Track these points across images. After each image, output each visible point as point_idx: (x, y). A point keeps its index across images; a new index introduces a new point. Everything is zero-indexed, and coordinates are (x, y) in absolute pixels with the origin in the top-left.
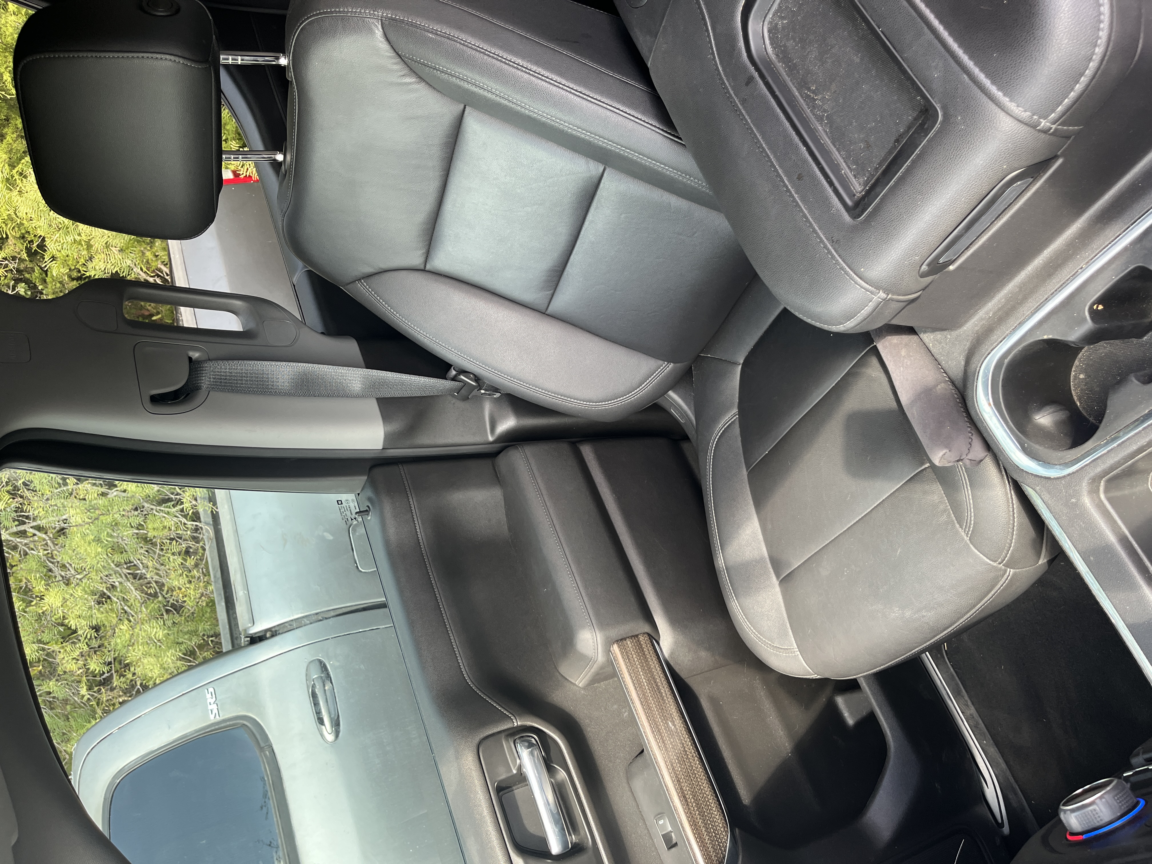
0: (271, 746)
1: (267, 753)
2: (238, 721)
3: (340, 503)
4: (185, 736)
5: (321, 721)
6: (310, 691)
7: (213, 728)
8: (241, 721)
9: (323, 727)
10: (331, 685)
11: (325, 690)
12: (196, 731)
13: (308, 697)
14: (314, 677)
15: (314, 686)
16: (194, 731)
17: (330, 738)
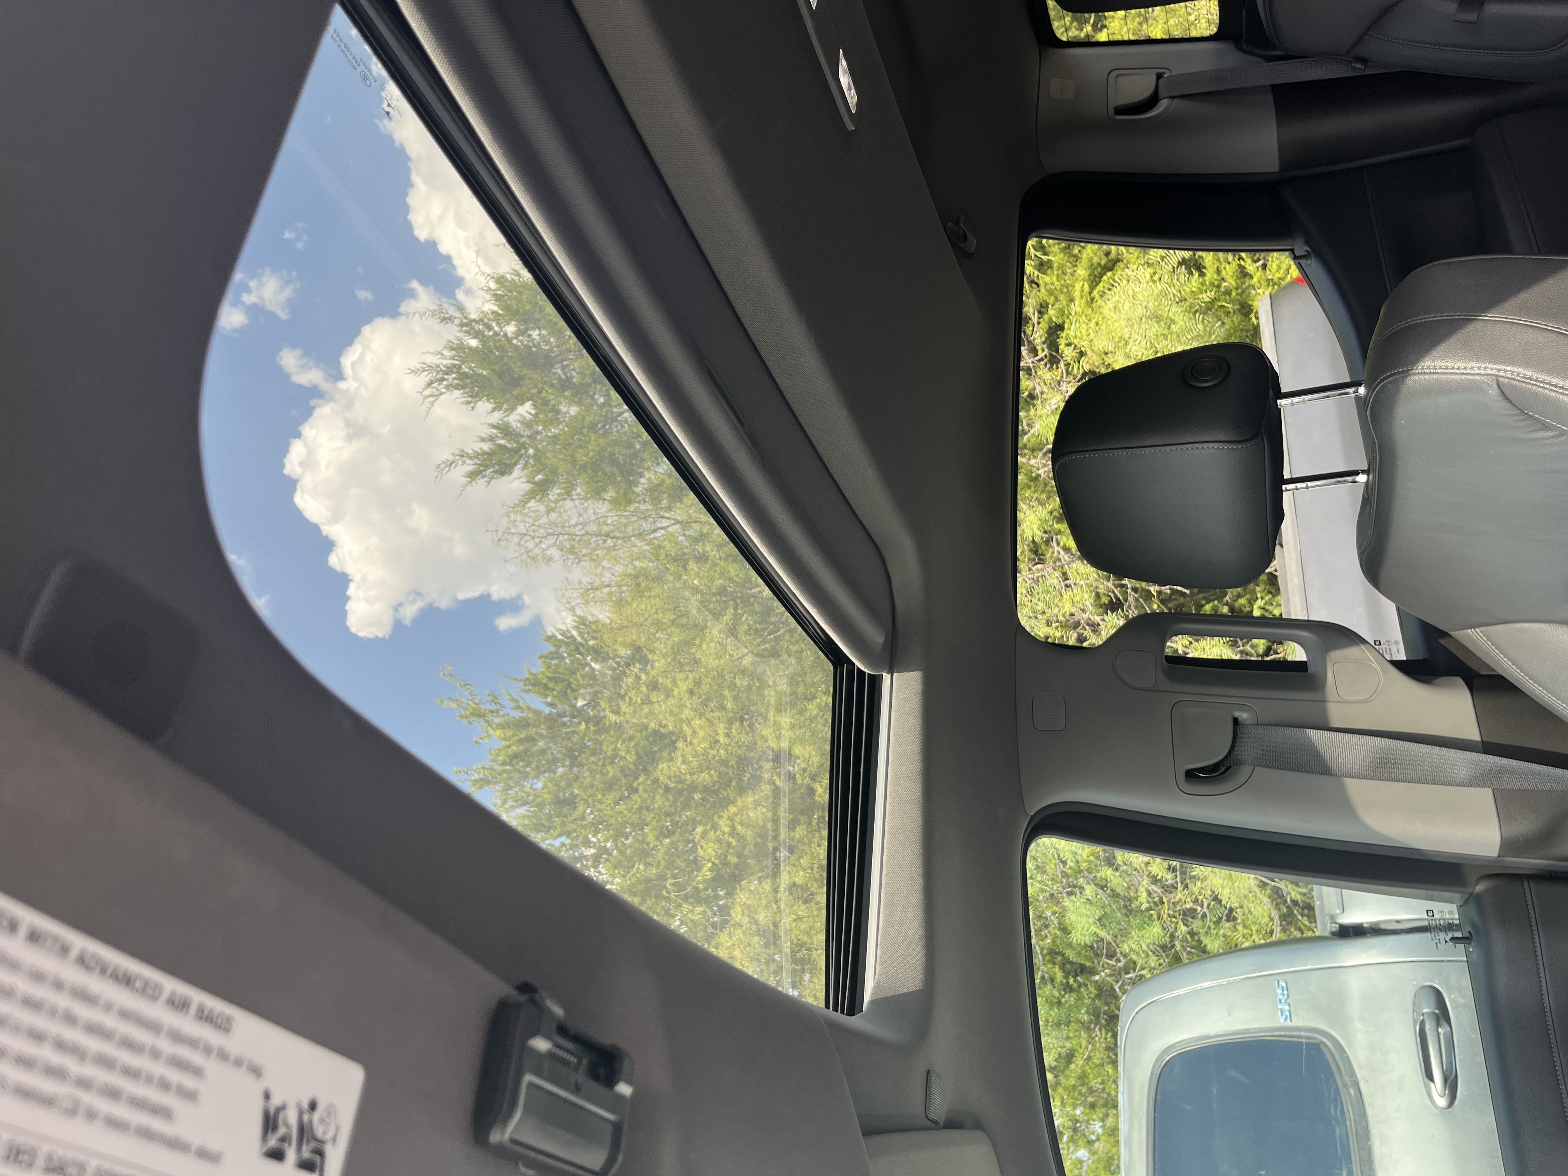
0: (1356, 1084)
1: (1352, 1091)
2: (1316, 1035)
3: (1430, 914)
4: (1247, 1031)
5: (1430, 1076)
6: (1418, 1027)
7: (1283, 1033)
8: (1320, 1037)
9: (1432, 1085)
10: (1449, 1029)
11: (1439, 1034)
12: (1261, 1030)
13: (1413, 1036)
14: (1424, 1011)
15: (1422, 1023)
16: (1260, 1028)
17: (1442, 1102)
